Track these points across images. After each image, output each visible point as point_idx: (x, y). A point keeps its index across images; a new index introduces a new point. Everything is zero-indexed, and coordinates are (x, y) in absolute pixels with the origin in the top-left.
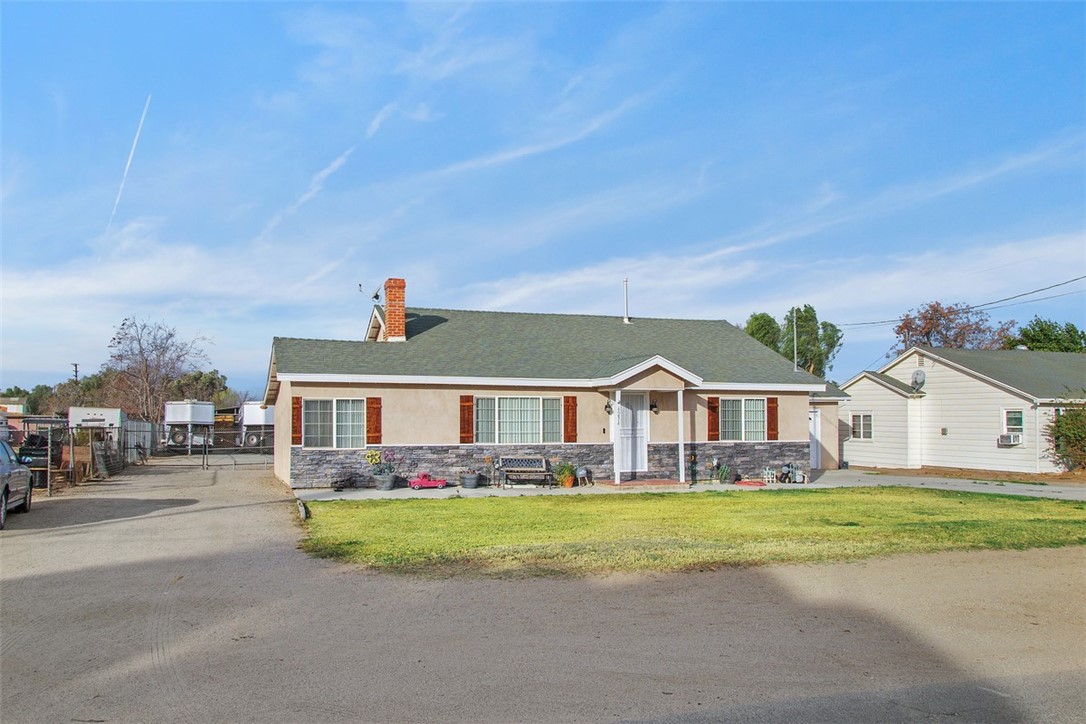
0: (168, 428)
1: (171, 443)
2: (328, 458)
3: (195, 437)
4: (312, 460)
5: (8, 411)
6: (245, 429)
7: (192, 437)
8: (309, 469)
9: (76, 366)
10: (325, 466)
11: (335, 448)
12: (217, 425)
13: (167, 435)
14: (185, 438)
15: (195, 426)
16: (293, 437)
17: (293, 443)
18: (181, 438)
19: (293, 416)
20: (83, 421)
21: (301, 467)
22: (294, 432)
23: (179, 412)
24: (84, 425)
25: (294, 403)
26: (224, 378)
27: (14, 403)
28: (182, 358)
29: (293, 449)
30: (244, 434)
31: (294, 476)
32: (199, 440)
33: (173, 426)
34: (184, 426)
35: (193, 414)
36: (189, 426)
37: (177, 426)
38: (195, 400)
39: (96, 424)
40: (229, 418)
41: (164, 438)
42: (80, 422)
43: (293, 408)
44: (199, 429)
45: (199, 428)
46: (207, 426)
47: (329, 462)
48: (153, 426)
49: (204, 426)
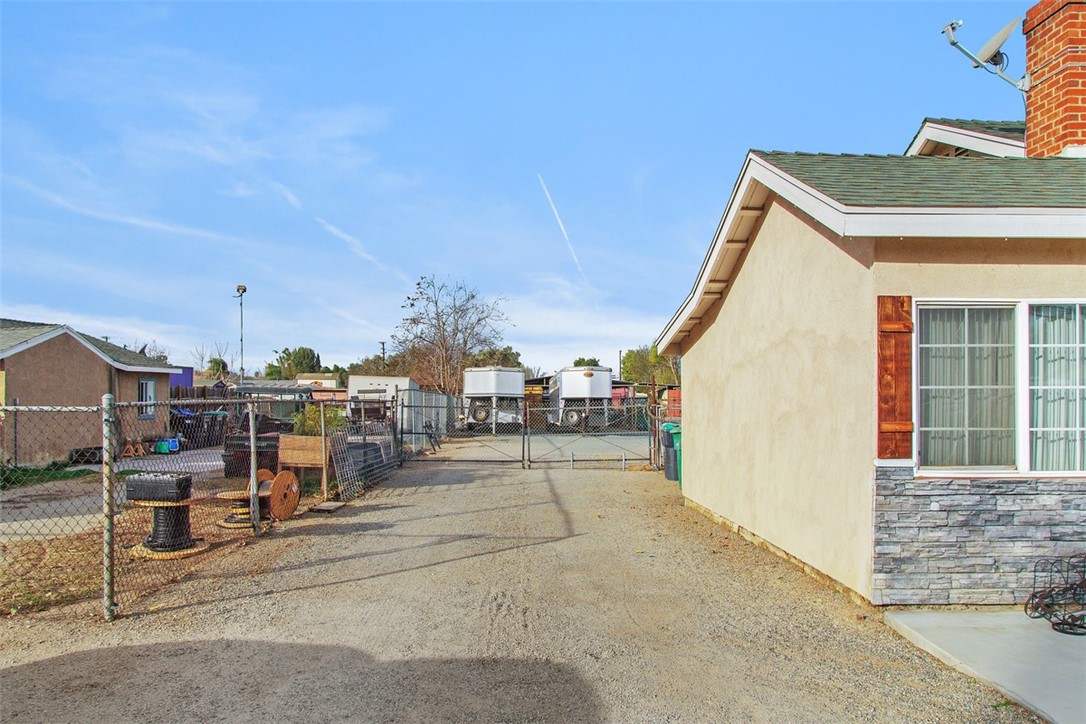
0: (467, 403)
1: (471, 420)
2: (1004, 505)
3: (501, 414)
4: (948, 510)
5: (324, 385)
6: (562, 404)
7: (497, 413)
8: (938, 542)
9: (383, 344)
10: (993, 531)
11: (1023, 469)
12: (526, 398)
13: (466, 411)
14: (488, 414)
15: (501, 399)
16: (881, 433)
17: (882, 454)
18: (483, 414)
19: (883, 360)
20: (359, 392)
21: (914, 535)
22: (885, 414)
23: (481, 382)
24: (361, 397)
25: (883, 318)
26: (518, 355)
27: (328, 378)
28: (483, 322)
29: (882, 473)
30: (561, 411)
31: (888, 565)
32: (506, 417)
33: (474, 399)
34: (487, 399)
35: (499, 385)
36: (494, 400)
37: (478, 399)
38: (500, 367)
39: (375, 396)
40: (538, 390)
41: (463, 413)
42: (357, 395)
43: (883, 335)
44: (505, 403)
45: (506, 401)
46: (516, 399)
47: (1006, 518)
48: (449, 399)
49: (512, 399)
